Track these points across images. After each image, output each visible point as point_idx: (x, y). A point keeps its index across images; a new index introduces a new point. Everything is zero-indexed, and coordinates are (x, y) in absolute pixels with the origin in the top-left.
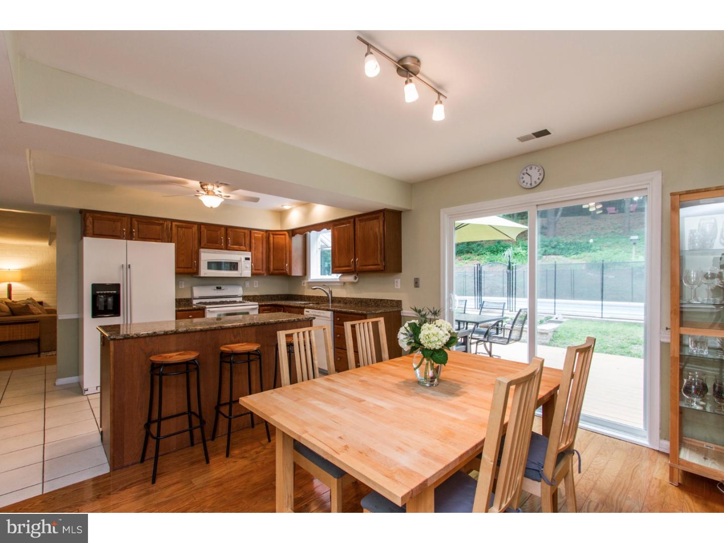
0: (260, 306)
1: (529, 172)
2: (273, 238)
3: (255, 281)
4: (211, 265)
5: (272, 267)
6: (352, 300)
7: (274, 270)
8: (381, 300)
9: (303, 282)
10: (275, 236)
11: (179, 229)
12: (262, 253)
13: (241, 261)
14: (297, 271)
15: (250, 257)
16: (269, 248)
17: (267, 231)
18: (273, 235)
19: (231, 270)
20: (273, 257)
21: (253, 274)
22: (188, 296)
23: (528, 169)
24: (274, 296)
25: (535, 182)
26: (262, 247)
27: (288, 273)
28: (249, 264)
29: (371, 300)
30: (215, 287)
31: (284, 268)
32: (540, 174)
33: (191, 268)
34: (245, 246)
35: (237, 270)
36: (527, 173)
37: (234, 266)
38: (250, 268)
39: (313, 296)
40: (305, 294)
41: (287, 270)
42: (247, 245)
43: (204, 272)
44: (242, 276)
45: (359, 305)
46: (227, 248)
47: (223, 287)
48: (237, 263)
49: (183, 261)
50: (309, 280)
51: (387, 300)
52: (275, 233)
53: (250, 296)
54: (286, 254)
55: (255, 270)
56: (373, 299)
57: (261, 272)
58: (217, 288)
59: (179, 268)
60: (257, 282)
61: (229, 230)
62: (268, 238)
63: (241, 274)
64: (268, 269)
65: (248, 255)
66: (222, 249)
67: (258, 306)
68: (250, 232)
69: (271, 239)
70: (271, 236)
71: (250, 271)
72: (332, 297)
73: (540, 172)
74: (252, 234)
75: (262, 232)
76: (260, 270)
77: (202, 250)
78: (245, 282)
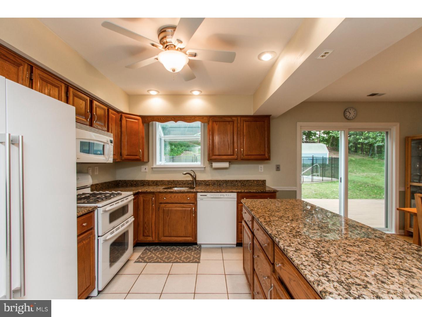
0: (134, 195)
1: (349, 111)
2: (126, 121)
3: (96, 168)
5: (125, 153)
8: (247, 181)
9: (144, 168)
12: (116, 137)
16: (121, 132)
23: (349, 109)
25: (352, 117)
27: (141, 159)
28: (112, 147)
31: (138, 154)
32: (354, 114)
36: (349, 112)
38: (112, 153)
39: (162, 180)
41: (141, 156)
42: (107, 124)
44: (108, 162)
45: (223, 185)
50: (154, 166)
51: (253, 180)
52: (128, 116)
54: (140, 140)
62: (120, 120)
63: (108, 159)
64: (120, 154)
68: (108, 110)
70: (124, 119)
71: (112, 156)
73: (355, 112)
78: (88, 169)
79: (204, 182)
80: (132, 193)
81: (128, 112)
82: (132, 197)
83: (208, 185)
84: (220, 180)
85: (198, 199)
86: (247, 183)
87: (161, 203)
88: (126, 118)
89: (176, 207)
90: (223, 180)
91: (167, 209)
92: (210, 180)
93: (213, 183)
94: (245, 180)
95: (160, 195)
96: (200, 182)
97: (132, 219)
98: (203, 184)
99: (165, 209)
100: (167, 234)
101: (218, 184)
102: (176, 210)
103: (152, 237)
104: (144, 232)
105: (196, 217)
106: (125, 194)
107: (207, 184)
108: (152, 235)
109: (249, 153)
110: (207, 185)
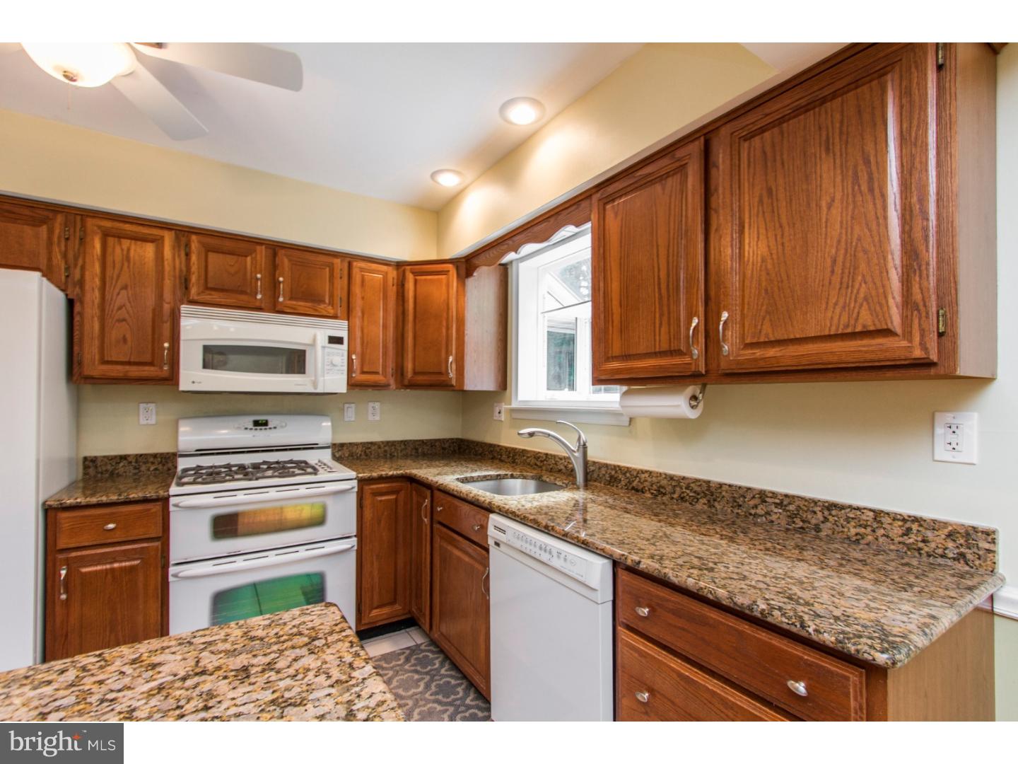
0: (362, 482)
2: (416, 281)
3: (371, 404)
4: (215, 356)
5: (409, 366)
6: (664, 482)
7: (415, 373)
8: (831, 506)
9: (497, 410)
10: (418, 278)
11: (111, 240)
12: (385, 327)
13: (313, 345)
14: (479, 377)
15: (344, 334)
16: (404, 313)
17: (399, 265)
18: (415, 273)
19: (287, 372)
20: (415, 337)
21: (352, 385)
22: (163, 447)
24: (423, 442)
26: (385, 310)
27: (454, 382)
28: (339, 355)
29: (763, 496)
30: (249, 421)
31: (443, 370)
33: (151, 364)
34: (332, 303)
35: (304, 372)
37: (295, 360)
38: (345, 368)
39: (524, 451)
40: (501, 444)
41: (452, 375)
42: (337, 301)
43: (193, 376)
44: (320, 390)
45: (699, 507)
46: (276, 309)
47: (273, 420)
48: (303, 352)
49: (125, 340)
50: (514, 405)
52: (421, 268)
53: (356, 445)
54: (448, 329)
55: (363, 372)
56: (774, 495)
57: (379, 378)
58: (256, 423)
59: (108, 362)
60: (377, 405)
61: (281, 252)
62: (401, 285)
63: (315, 384)
64: (400, 371)
65: (340, 328)
66: (259, 309)
67: (355, 483)
68: (350, 265)
69: (410, 286)
70: (410, 278)
71: (345, 377)
72: (586, 463)
74: (355, 271)
75: (384, 268)
76: (377, 373)
77: (184, 308)
78: (344, 407)
79: (625, 474)
80: (353, 474)
81: (433, 257)
83: (637, 490)
84: (684, 478)
85: (489, 540)
86: (826, 520)
87: (435, 520)
89: (458, 545)
90: (697, 481)
92: (646, 471)
93: (655, 487)
94: (815, 502)
96: (613, 473)
98: (623, 483)
99: (441, 542)
101: (675, 496)
103: (425, 620)
107: (634, 484)
108: (425, 611)
109: (768, 332)
110: (633, 488)
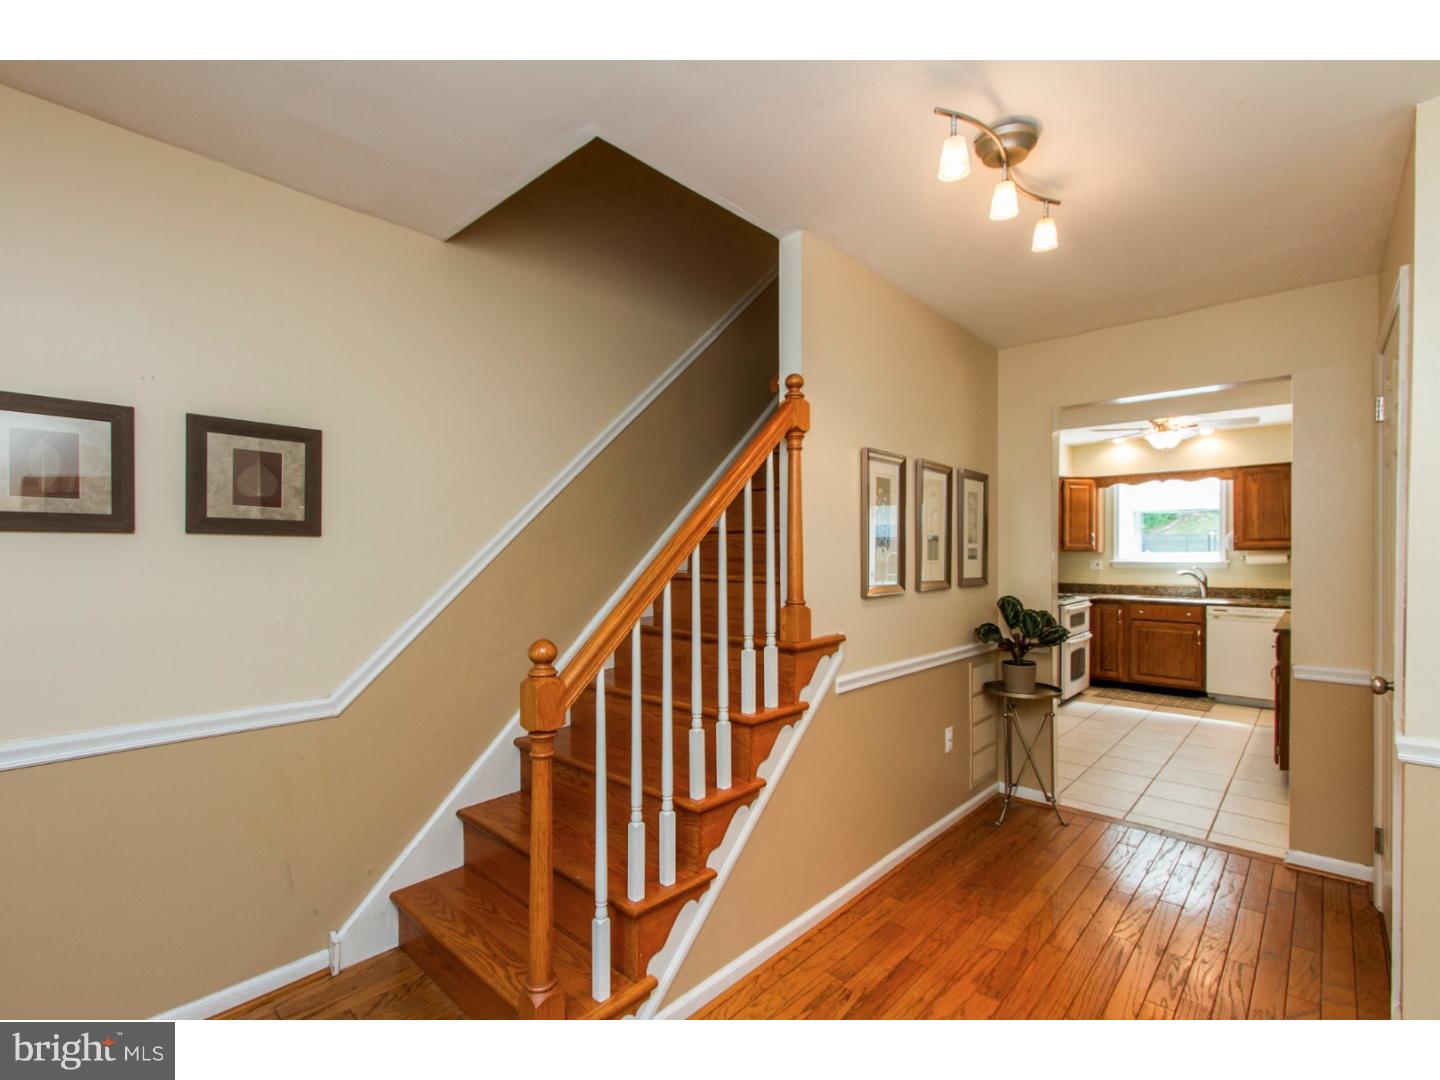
2: (1071, 489)
7: (1070, 542)
10: (1072, 486)
20: (1071, 521)
27: (1095, 548)
31: (1088, 541)
41: (1094, 544)
50: (1116, 561)
52: (1074, 481)
54: (1091, 517)
69: (1067, 491)
70: (1067, 487)
72: (1206, 588)
79: (1227, 591)
80: (1087, 598)
81: (1071, 475)
82: (1088, 604)
85: (1208, 617)
87: (1134, 619)
88: (1071, 484)
89: (1163, 627)
91: (1145, 630)
95: (1133, 606)
96: (1218, 591)
97: (1089, 635)
98: (1222, 592)
99: (1142, 629)
100: (1145, 670)
102: (1165, 634)
103: (1117, 671)
104: (1102, 663)
105: (1203, 647)
106: (1078, 598)
108: (1117, 667)
